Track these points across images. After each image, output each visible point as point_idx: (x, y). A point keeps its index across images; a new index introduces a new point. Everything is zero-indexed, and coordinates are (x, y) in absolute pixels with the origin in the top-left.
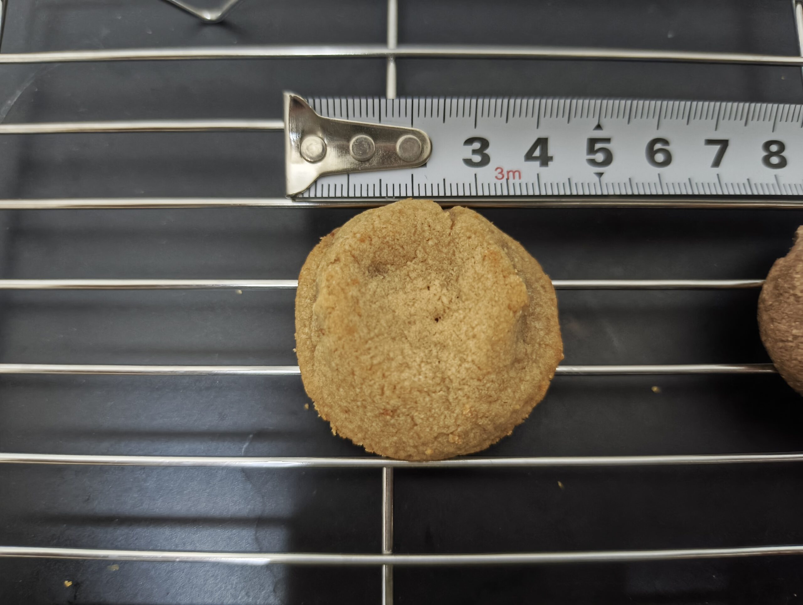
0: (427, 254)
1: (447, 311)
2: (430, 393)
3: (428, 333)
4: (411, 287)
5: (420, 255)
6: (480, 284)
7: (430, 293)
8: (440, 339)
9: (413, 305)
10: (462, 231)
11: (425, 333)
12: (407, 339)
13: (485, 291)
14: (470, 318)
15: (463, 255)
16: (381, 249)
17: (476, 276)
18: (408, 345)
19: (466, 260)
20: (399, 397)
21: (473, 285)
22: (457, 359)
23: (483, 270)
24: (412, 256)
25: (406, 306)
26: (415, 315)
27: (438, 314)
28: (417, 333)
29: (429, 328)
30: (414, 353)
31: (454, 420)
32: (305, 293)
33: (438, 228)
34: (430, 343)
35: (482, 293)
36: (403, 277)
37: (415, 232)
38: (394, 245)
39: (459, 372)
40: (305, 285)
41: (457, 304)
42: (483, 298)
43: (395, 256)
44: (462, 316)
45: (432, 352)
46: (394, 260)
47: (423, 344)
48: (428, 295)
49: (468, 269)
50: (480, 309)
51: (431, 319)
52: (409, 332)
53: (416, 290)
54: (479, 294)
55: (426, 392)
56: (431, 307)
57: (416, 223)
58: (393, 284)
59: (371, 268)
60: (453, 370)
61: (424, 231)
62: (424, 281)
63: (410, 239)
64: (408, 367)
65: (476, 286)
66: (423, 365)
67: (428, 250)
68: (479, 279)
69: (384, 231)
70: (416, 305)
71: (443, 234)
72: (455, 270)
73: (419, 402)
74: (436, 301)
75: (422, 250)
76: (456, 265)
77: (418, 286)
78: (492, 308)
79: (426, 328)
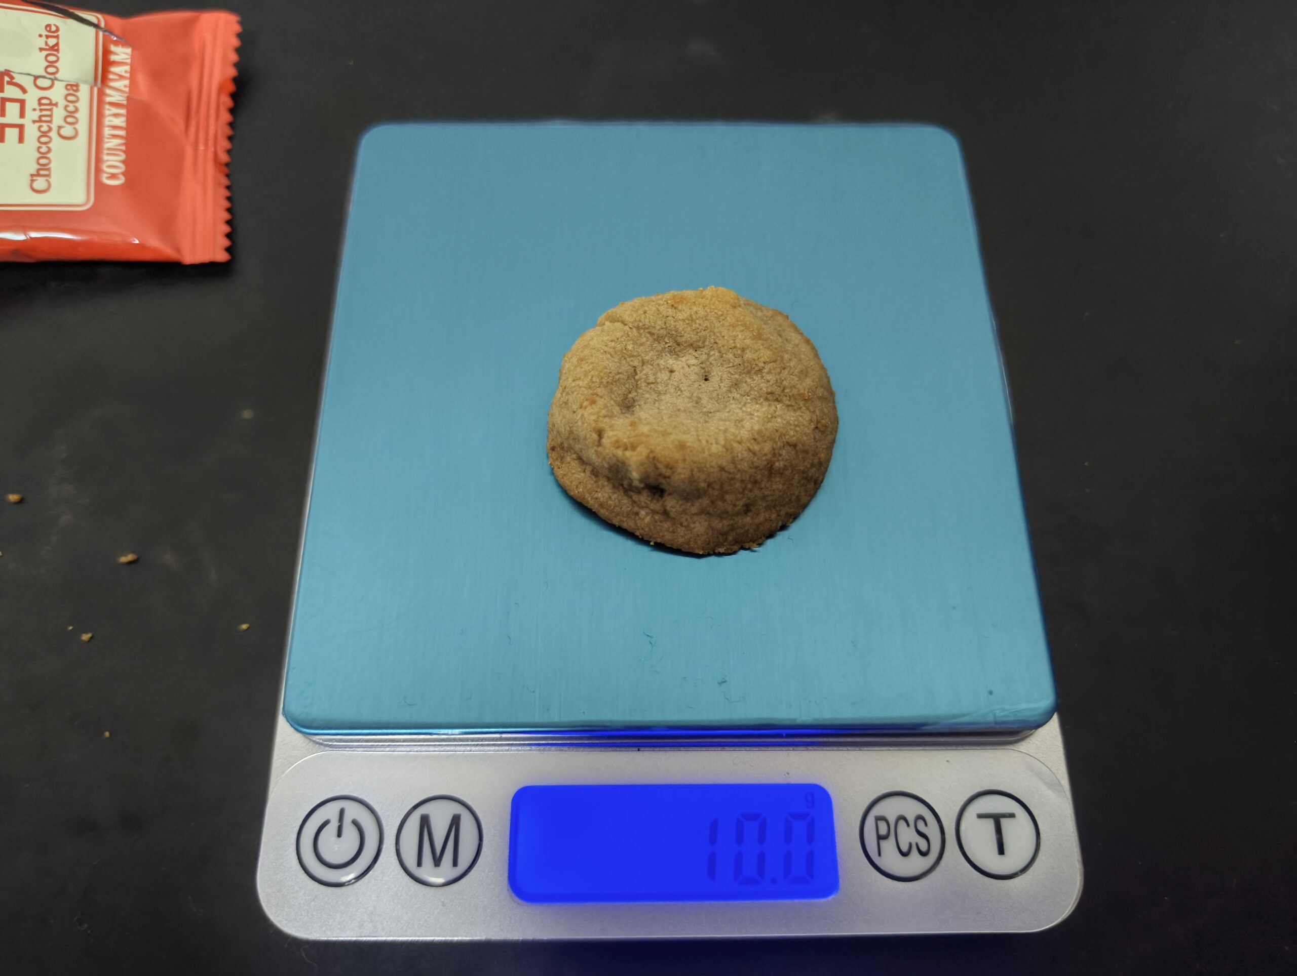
0: (639, 356)
1: (703, 366)
2: (774, 415)
3: (715, 392)
4: (662, 386)
5: (636, 363)
6: (697, 321)
7: (678, 371)
8: (727, 384)
9: (682, 391)
10: (635, 316)
11: (714, 395)
12: (711, 413)
13: (706, 320)
14: (723, 346)
15: (659, 325)
16: (611, 391)
17: (687, 322)
18: (718, 413)
19: (665, 325)
20: (765, 441)
21: (694, 328)
22: (755, 377)
23: (686, 313)
24: (632, 371)
25: (679, 398)
26: (692, 394)
27: (702, 375)
28: (711, 401)
29: (711, 389)
30: (729, 412)
31: (808, 412)
32: (603, 497)
33: (618, 334)
34: (726, 395)
35: (707, 323)
36: (647, 389)
37: (611, 355)
38: (613, 378)
39: (768, 381)
40: (595, 494)
41: (702, 354)
42: (713, 325)
43: (624, 384)
44: (717, 354)
45: (735, 398)
46: (627, 388)
47: (724, 401)
48: (680, 374)
49: (675, 327)
50: (720, 333)
51: (704, 383)
52: (705, 407)
53: (668, 383)
54: (706, 327)
55: (772, 417)
56: (693, 377)
57: (602, 351)
58: (650, 400)
59: (624, 411)
60: (763, 385)
61: (614, 348)
62: (663, 372)
63: (616, 362)
64: (741, 420)
65: (697, 325)
66: (744, 409)
67: (635, 354)
68: (692, 320)
69: (594, 380)
70: (683, 389)
71: (627, 334)
72: (668, 341)
73: (778, 428)
74: (690, 370)
75: (632, 359)
76: (663, 338)
77: (665, 380)
78: (727, 321)
79: (710, 391)
